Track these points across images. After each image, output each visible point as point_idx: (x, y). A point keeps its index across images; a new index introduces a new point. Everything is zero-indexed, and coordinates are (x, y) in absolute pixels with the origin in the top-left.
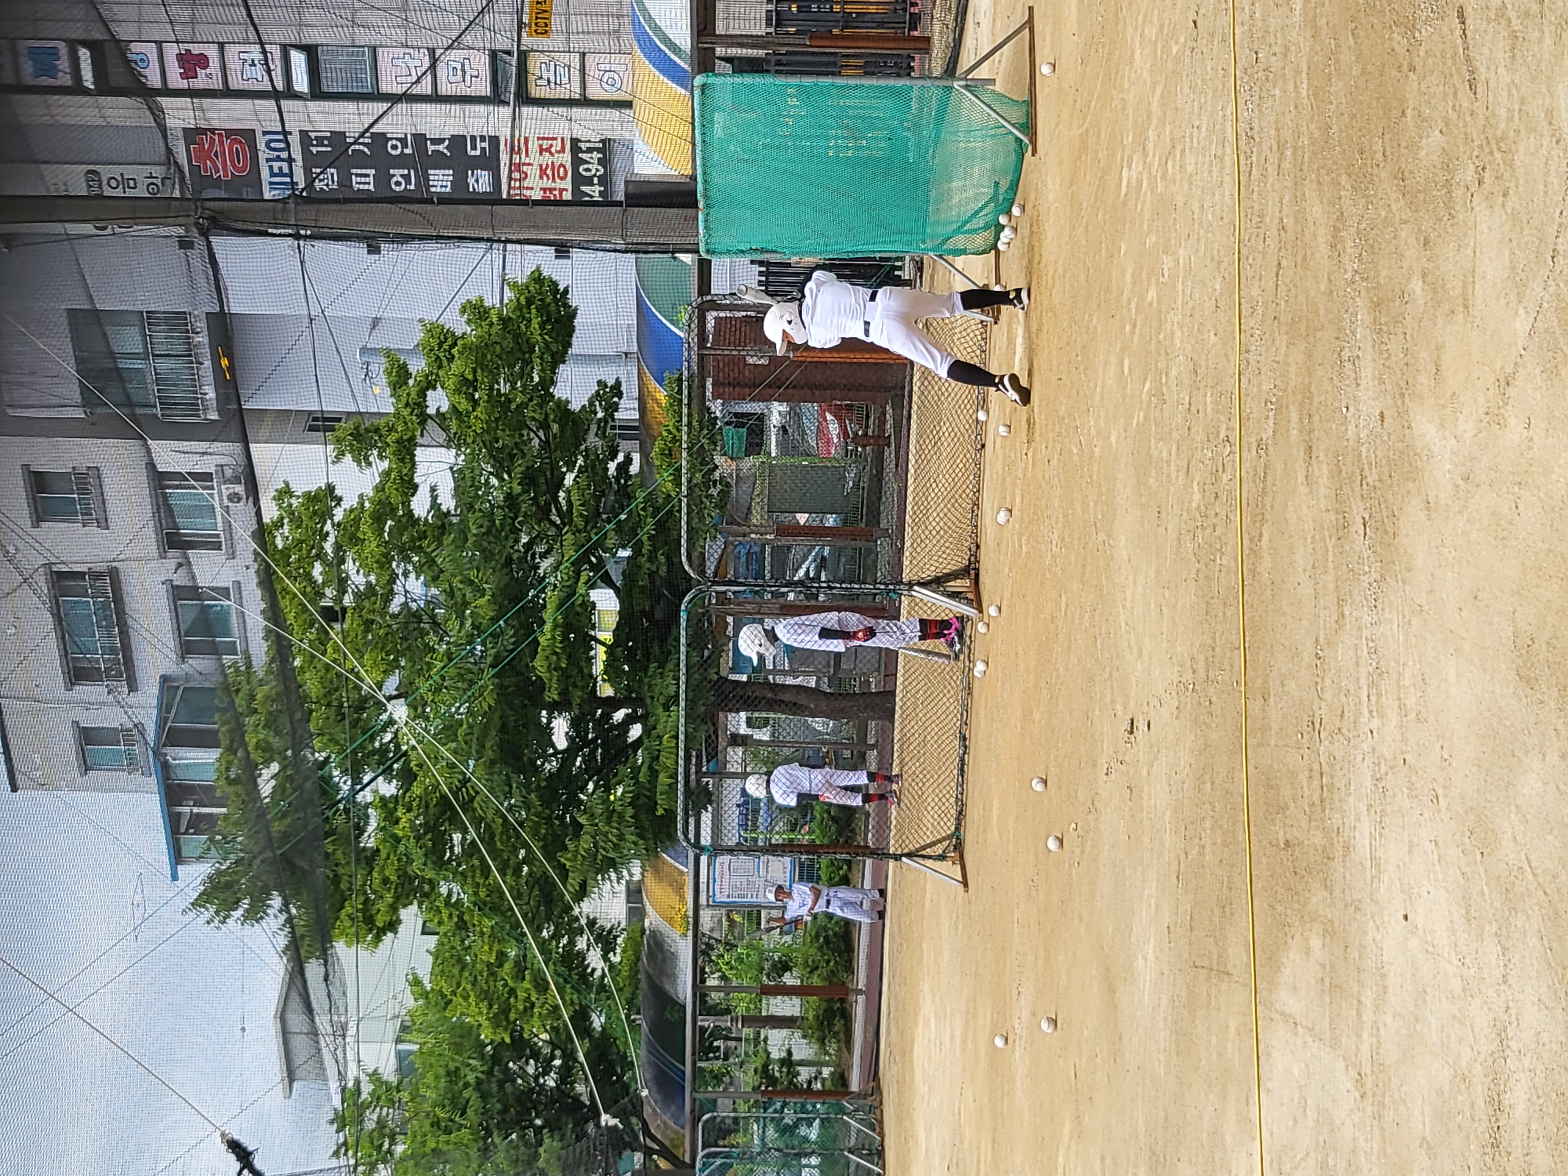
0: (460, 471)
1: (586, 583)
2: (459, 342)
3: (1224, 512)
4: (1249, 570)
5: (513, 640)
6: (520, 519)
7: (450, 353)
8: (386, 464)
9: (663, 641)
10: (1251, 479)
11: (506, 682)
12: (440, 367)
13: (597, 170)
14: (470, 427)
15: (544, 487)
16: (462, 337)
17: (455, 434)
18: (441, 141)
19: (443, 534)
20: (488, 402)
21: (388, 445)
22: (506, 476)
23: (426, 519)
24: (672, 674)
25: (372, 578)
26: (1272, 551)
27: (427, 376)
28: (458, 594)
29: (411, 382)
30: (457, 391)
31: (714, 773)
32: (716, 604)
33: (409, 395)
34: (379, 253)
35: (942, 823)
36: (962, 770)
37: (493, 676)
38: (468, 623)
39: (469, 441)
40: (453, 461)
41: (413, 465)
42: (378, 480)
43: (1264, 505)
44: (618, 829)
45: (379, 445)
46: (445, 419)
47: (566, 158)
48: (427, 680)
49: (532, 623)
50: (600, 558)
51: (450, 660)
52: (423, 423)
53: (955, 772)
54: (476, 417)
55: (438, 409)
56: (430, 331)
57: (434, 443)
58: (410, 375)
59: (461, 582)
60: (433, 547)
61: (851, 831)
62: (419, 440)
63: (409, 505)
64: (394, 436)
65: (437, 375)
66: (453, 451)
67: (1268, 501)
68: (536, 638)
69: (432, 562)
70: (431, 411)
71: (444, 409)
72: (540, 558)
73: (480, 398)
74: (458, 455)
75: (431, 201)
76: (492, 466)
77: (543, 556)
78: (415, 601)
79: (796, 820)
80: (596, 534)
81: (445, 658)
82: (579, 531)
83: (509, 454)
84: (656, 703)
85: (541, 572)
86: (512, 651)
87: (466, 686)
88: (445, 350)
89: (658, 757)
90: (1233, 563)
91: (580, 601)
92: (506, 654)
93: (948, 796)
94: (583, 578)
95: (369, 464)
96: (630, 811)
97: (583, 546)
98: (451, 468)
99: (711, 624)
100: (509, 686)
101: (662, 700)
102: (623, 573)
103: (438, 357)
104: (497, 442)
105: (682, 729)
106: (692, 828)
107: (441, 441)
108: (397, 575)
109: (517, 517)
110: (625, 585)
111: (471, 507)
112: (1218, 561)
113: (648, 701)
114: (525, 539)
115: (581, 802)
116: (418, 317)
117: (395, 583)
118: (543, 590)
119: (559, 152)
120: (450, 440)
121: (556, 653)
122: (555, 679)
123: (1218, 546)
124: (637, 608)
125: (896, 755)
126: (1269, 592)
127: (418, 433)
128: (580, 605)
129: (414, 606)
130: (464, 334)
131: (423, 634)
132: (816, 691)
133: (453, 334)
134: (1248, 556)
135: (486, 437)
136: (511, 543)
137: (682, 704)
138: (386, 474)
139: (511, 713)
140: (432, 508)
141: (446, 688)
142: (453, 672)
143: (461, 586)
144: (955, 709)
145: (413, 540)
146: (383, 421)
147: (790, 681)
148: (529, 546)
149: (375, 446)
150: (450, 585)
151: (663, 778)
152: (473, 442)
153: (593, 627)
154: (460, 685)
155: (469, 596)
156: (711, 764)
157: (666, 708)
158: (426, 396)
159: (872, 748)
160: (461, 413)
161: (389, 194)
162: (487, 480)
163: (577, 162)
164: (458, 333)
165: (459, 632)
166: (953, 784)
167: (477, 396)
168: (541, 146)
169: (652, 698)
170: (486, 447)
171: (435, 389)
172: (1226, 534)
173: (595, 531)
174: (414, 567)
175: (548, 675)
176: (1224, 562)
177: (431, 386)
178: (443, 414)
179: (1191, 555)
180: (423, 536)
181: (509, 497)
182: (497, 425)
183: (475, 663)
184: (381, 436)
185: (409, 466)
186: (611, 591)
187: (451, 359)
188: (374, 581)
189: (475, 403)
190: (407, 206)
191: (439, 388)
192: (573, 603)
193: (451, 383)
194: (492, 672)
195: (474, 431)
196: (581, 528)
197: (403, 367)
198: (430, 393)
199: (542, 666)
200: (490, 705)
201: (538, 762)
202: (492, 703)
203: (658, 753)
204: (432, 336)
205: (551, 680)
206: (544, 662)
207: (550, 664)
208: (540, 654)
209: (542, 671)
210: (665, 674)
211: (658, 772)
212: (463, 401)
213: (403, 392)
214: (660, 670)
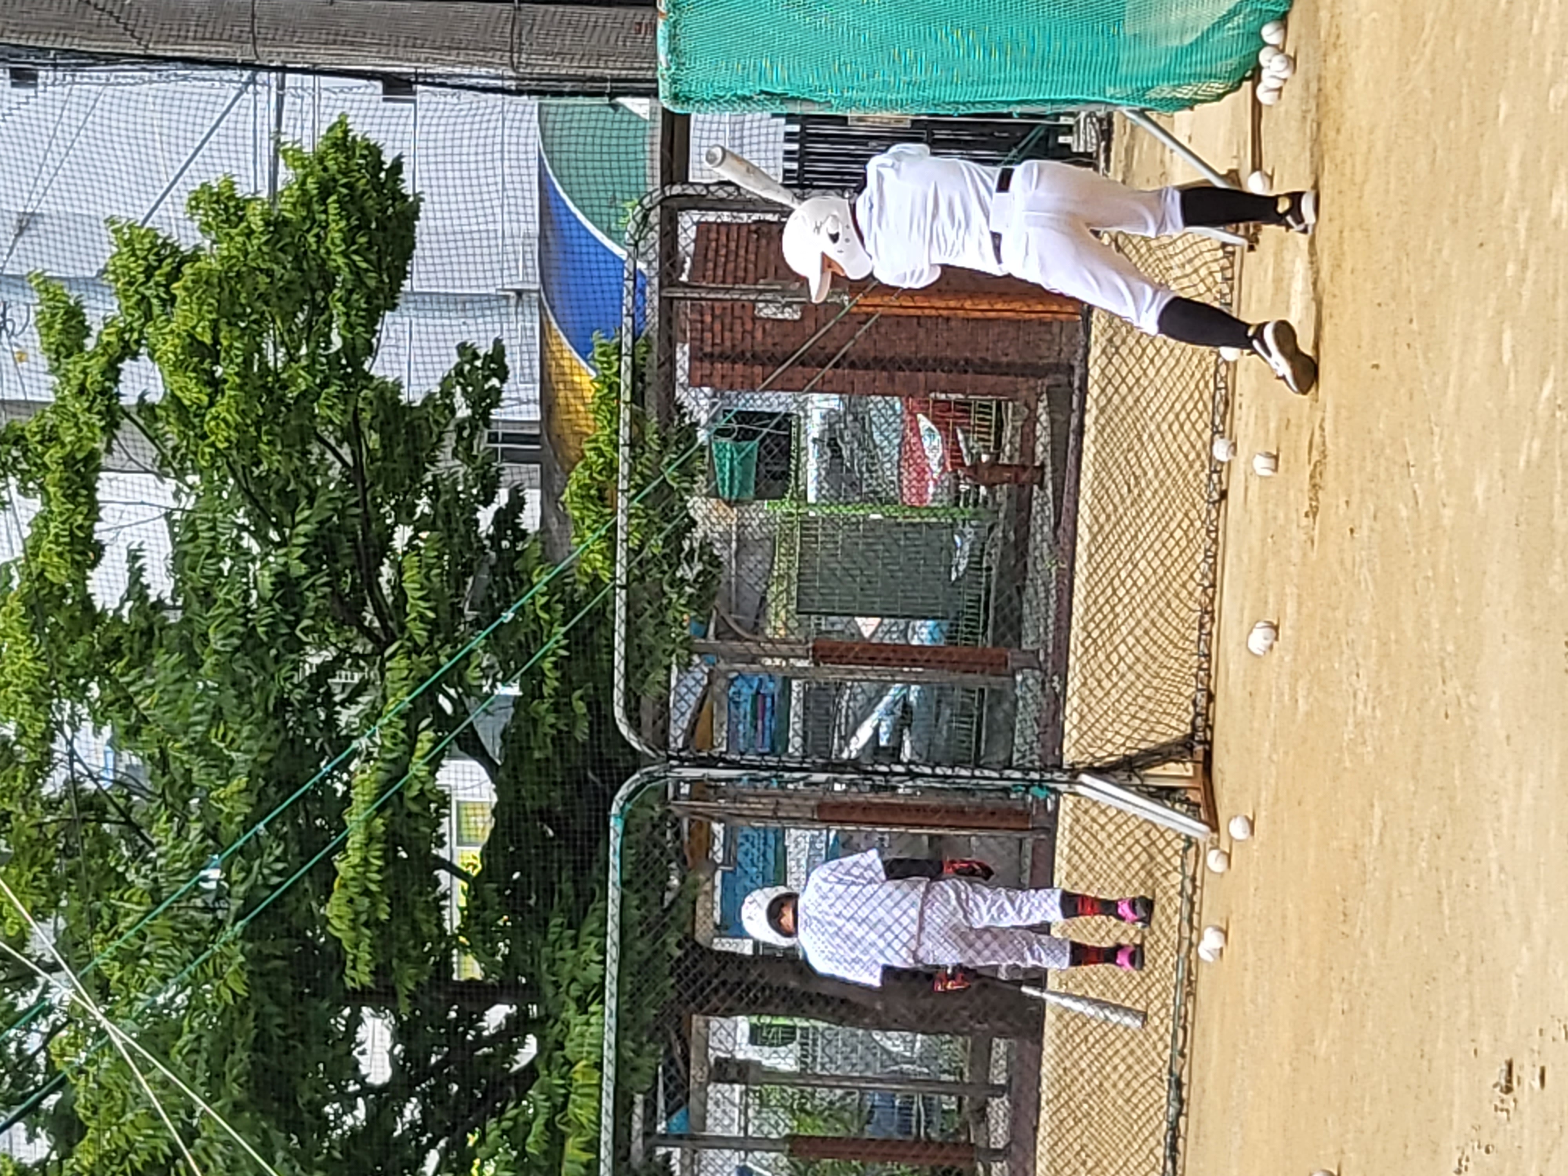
0: (186, 523)
1: (430, 751)
2: (187, 269)
5: (281, 864)
6: (305, 623)
7: (168, 291)
8: (36, 507)
11: (267, 947)
12: (148, 317)
14: (204, 437)
15: (349, 560)
16: (193, 257)
17: (176, 449)
19: (150, 647)
20: (241, 387)
21: (43, 469)
22: (275, 536)
23: (118, 613)
24: (595, 941)
27: (122, 333)
28: (174, 766)
29: (90, 344)
30: (179, 366)
31: (680, 1137)
32: (691, 800)
33: (84, 370)
34: (35, 85)
36: (1173, 1148)
37: (241, 936)
38: (195, 830)
39: (202, 463)
40: (170, 502)
41: (93, 511)
42: (25, 536)
45: (24, 466)
46: (156, 418)
48: (111, 940)
49: (322, 831)
50: (457, 703)
51: (158, 903)
52: (111, 427)
53: (1159, 1152)
54: (216, 418)
55: (142, 399)
56: (130, 242)
57: (135, 467)
58: (85, 330)
59: (184, 746)
60: (132, 672)
62: (104, 459)
63: (84, 588)
64: (55, 452)
65: (141, 332)
66: (171, 484)
68: (329, 858)
69: (127, 703)
70: (129, 402)
71: (153, 399)
73: (225, 379)
74: (180, 491)
76: (247, 514)
78: (92, 777)
80: (451, 656)
81: (147, 900)
82: (417, 650)
84: (562, 997)
85: (342, 726)
86: (281, 885)
87: (186, 953)
88: (158, 285)
89: (565, 1106)
91: (413, 789)
94: (424, 743)
97: (427, 677)
98: (168, 516)
99: (678, 836)
100: (273, 957)
101: (575, 990)
102: (503, 735)
103: (144, 298)
104: (258, 466)
105: (609, 1054)
107: (147, 463)
109: (298, 620)
111: (204, 595)
113: (549, 991)
114: (312, 664)
116: (109, 212)
117: (53, 740)
118: (343, 766)
120: (164, 462)
121: (366, 892)
122: (364, 945)
124: (529, 803)
127: (100, 446)
128: (415, 797)
129: (88, 787)
130: (197, 247)
131: (105, 844)
133: (175, 251)
135: (236, 457)
136: (286, 672)
137: (611, 1003)
138: (39, 526)
139: (274, 1009)
140: (129, 593)
141: (146, 957)
142: (162, 925)
143: (185, 754)
145: (91, 655)
146: (29, 424)
148: (319, 678)
149: (15, 470)
150: (162, 752)
151: (572, 1149)
152: (211, 467)
153: (442, 841)
154: (175, 951)
155: (199, 773)
156: (675, 1118)
157: (583, 1007)
158: (118, 372)
159: (1000, 1091)
160: (187, 408)
162: (236, 543)
164: (185, 249)
165: (174, 846)
167: (218, 376)
169: (557, 985)
170: (235, 476)
171: (136, 359)
173: (448, 650)
174: (93, 712)
175: (351, 935)
177: (128, 351)
178: (152, 409)
181: (282, 579)
182: (258, 433)
183: (206, 909)
184: (25, 451)
185: (85, 509)
186: (480, 767)
187: (170, 302)
189: (215, 388)
191: (144, 358)
192: (399, 794)
193: (169, 347)
194: (240, 925)
195: (213, 445)
196: (421, 642)
197: (74, 314)
198: (127, 365)
199: (340, 917)
200: (235, 995)
201: (327, 1109)
202: (241, 990)
203: (566, 1096)
204: (134, 254)
205: (357, 946)
206: (345, 910)
207: (357, 914)
208: (337, 895)
209: (340, 928)
210: (583, 938)
211: (564, 1136)
212: (191, 385)
213: (73, 366)
214: (572, 932)
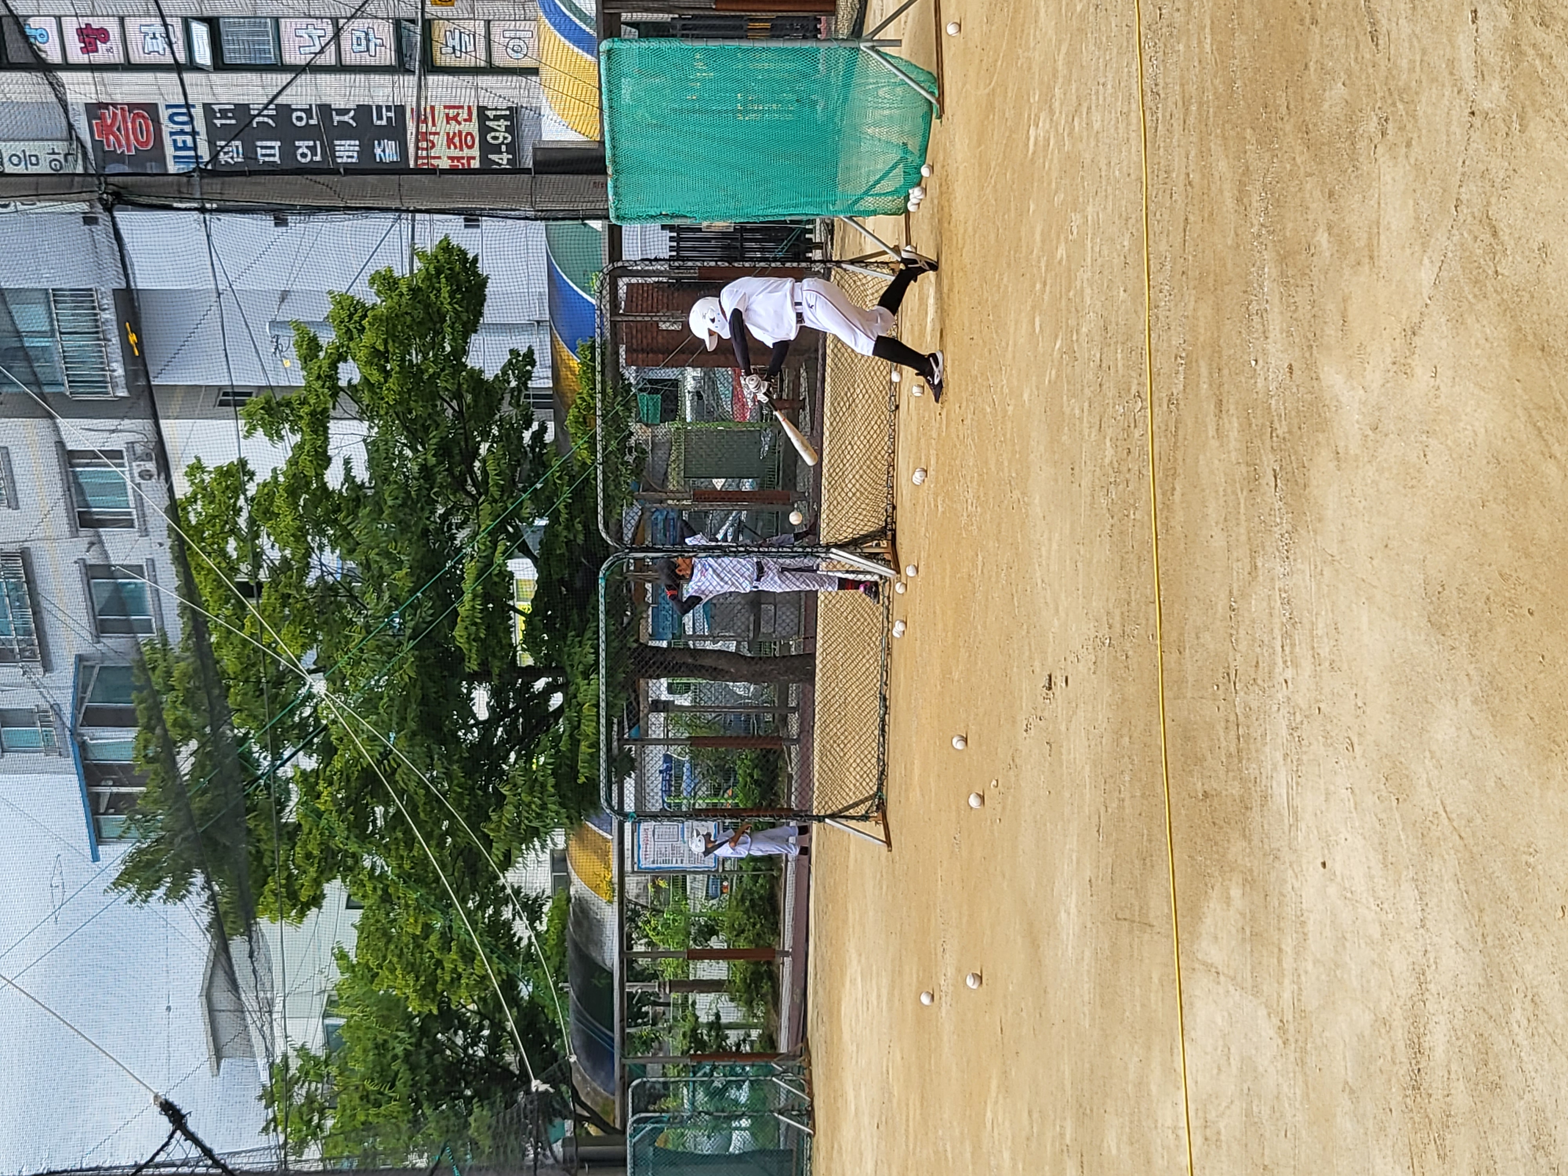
0: (374, 443)
1: (504, 553)
2: (369, 314)
3: (1136, 468)
4: (1162, 524)
5: (431, 611)
6: (435, 490)
7: (361, 325)
8: (298, 438)
9: (582, 607)
10: (1162, 434)
11: (426, 653)
12: (351, 339)
13: (505, 138)
14: (383, 399)
15: (458, 458)
16: (373, 308)
17: (368, 406)
18: (346, 111)
19: (357, 506)
20: (399, 373)
21: (301, 418)
22: (420, 448)
23: (340, 491)
24: (591, 642)
25: (288, 553)
26: (1184, 505)
27: (338, 347)
28: (374, 566)
29: (322, 355)
30: (369, 363)
31: (636, 740)
32: (635, 571)
33: (320, 367)
34: (287, 225)
35: (864, 784)
36: (883, 730)
37: (412, 648)
38: (386, 596)
39: (382, 412)
40: (366, 433)
41: (327, 439)
42: (290, 454)
43: (1176, 460)
44: (539, 798)
45: (291, 418)
46: (357, 391)
47: (473, 127)
48: (346, 653)
49: (450, 594)
50: (516, 528)
51: (369, 633)
52: (335, 395)
53: (876, 732)
54: (388, 389)
55: (349, 381)
56: (340, 303)
57: (347, 416)
58: (319, 348)
59: (377, 554)
60: (349, 519)
61: (775, 794)
62: (332, 413)
63: (323, 478)
64: (306, 409)
65: (348, 347)
66: (366, 424)
67: (1179, 455)
68: (455, 608)
69: (347, 535)
70: (343, 383)
71: (355, 382)
72: (457, 529)
73: (392, 369)
74: (371, 427)
75: (339, 173)
76: (406, 438)
77: (460, 527)
78: (332, 574)
79: (719, 785)
80: (512, 504)
81: (364, 631)
82: (495, 501)
83: (423, 425)
84: (576, 672)
85: (457, 542)
86: (431, 622)
87: (385, 658)
88: (356, 322)
89: (578, 726)
90: (1146, 517)
91: (496, 572)
92: (425, 626)
93: (869, 756)
94: (500, 548)
95: (281, 438)
96: (551, 781)
97: (499, 516)
98: (364, 441)
99: (629, 590)
100: (429, 658)
101: (583, 668)
102: (541, 543)
103: (349, 329)
104: (410, 413)
105: (602, 697)
106: (615, 795)
107: (354, 414)
108: (313, 549)
109: (432, 488)
110: (542, 555)
111: (386, 479)
112: (1132, 517)
113: (568, 669)
114: (441, 511)
115: (503, 772)
116: (328, 288)
117: (310, 557)
118: (459, 562)
119: (465, 120)
120: (363, 412)
121: (475, 624)
122: (474, 650)
123: (1132, 501)
124: (555, 577)
125: (817, 717)
126: (1182, 546)
127: (330, 406)
128: (496, 575)
129: (330, 579)
130: (375, 304)
131: (340, 607)
132: (737, 655)
133: (363, 305)
134: (1161, 510)
135: (399, 409)
136: (427, 515)
137: (603, 671)
138: (299, 447)
139: (431, 684)
140: (346, 480)
141: (365, 660)
142: (372, 644)
143: (378, 558)
144: (875, 670)
145: (327, 513)
146: (294, 395)
147: (709, 645)
148: (444, 517)
149: (287, 420)
150: (366, 558)
151: (584, 747)
152: (387, 413)
153: (512, 597)
154: (378, 657)
155: (386, 567)
156: (633, 731)
157: (586, 676)
158: (337, 368)
159: (794, 710)
160: (373, 385)
161: (295, 165)
162: (400, 452)
163: (484, 130)
164: (369, 304)
165: (377, 604)
166: (874, 745)
167: (388, 368)
168: (447, 115)
169: (572, 666)
170: (399, 419)
171: (346, 361)
172: (1139, 490)
173: (511, 500)
174: (330, 540)
175: (467, 646)
176: (1138, 517)
177: (342, 358)
178: (355, 386)
179: (1105, 511)
180: (338, 509)
181: (424, 468)
182: (410, 396)
183: (394, 636)
184: (292, 410)
185: (322, 438)
186: (529, 561)
187: (362, 330)
188: (289, 556)
189: (387, 374)
190: (314, 177)
191: (351, 361)
192: (491, 574)
193: (362, 354)
194: (412, 643)
195: (387, 403)
196: (497, 497)
197: (314, 340)
198: (341, 365)
199: (461, 636)
200: (410, 678)
201: (460, 733)
202: (413, 675)
203: (579, 722)
204: (342, 308)
205: (470, 651)
206: (464, 633)
207: (469, 635)
208: (460, 625)
209: (461, 642)
210: (584, 642)
211: (579, 741)
212: (375, 372)
213: (314, 365)
214: (579, 639)
